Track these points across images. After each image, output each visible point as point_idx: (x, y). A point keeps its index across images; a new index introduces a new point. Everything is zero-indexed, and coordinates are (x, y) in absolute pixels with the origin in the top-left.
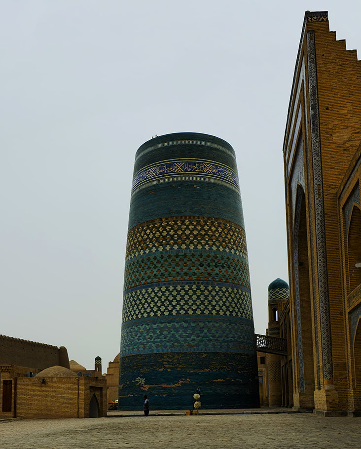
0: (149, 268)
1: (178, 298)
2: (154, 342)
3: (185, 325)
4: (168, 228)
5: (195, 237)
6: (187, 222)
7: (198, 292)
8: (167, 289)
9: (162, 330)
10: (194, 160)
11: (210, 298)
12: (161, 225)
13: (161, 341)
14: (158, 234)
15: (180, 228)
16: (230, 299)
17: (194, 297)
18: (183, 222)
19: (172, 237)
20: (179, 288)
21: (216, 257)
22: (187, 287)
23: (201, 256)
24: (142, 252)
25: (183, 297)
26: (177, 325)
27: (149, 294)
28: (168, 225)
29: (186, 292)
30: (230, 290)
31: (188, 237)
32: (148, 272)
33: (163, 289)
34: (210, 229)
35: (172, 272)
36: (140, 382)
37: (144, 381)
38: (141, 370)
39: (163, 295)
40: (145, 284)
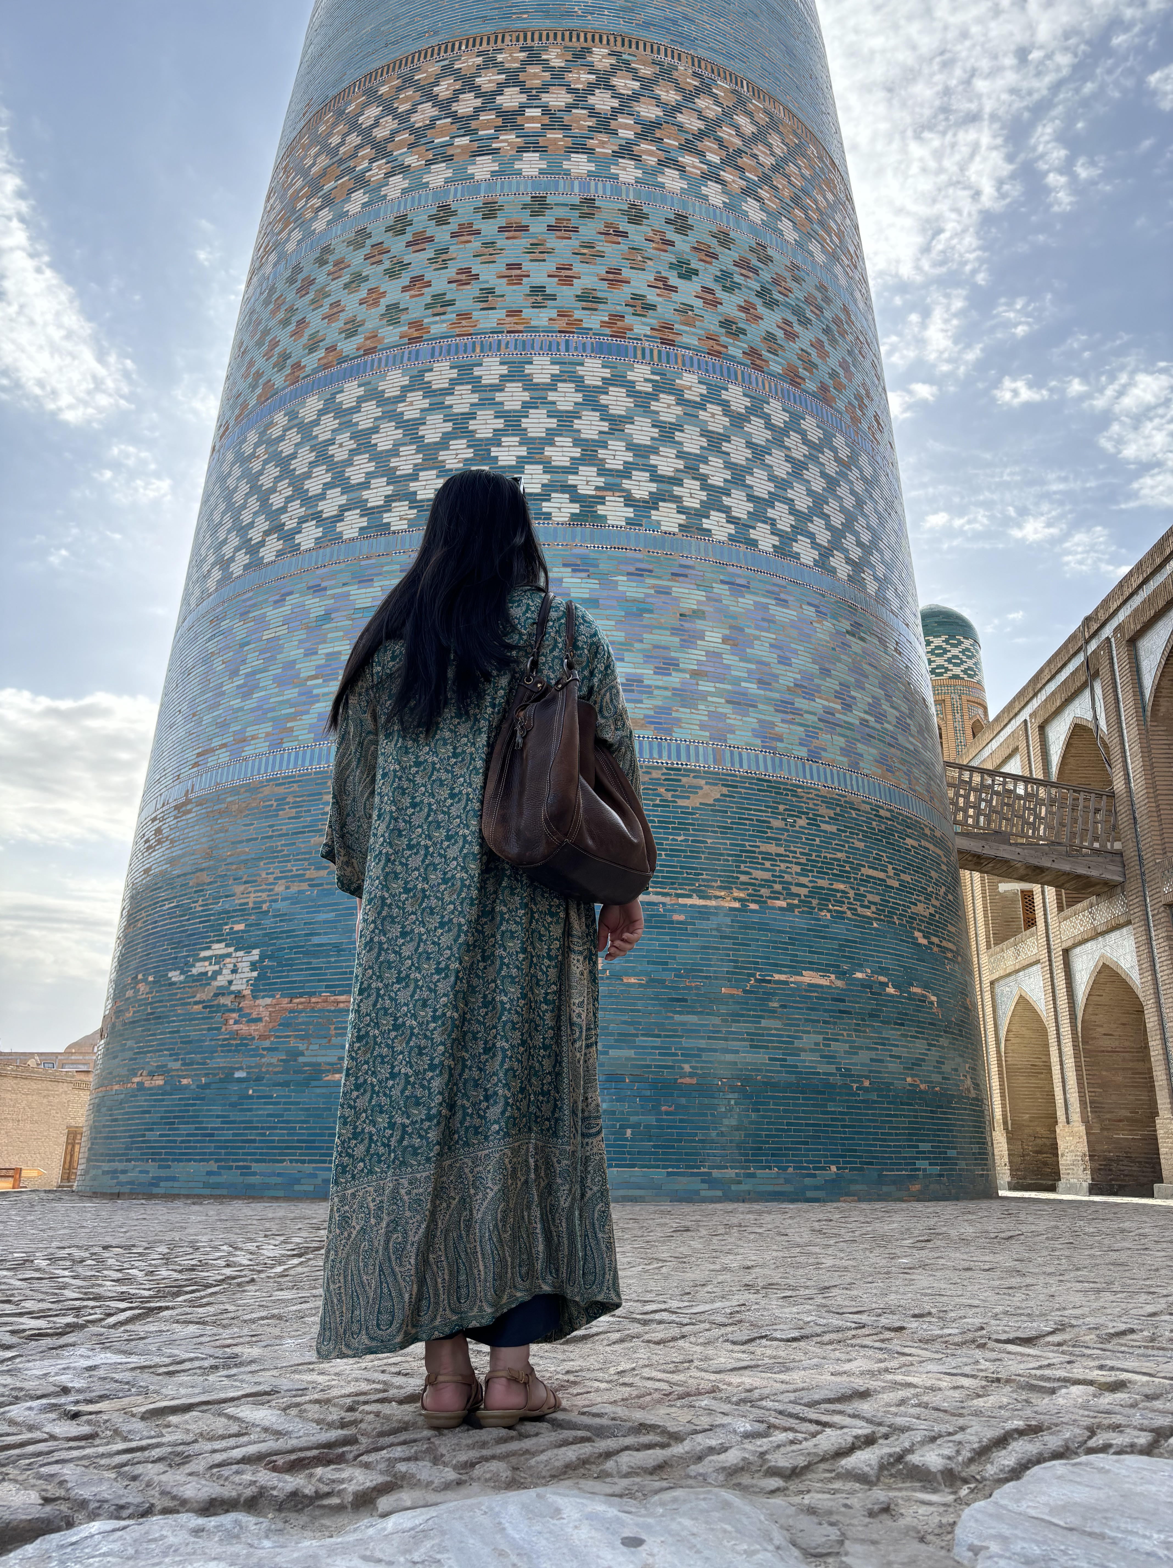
0: (354, 283)
5: (648, 129)
7: (666, 407)
8: (465, 375)
14: (426, 113)
15: (560, 81)
18: (578, 56)
19: (510, 119)
20: (542, 369)
21: (762, 255)
22: (593, 370)
24: (322, 221)
25: (565, 419)
29: (590, 396)
31: (604, 123)
32: (352, 301)
33: (440, 375)
34: (729, 120)
35: (501, 286)
36: (221, 981)
37: (254, 966)
38: (239, 889)
39: (434, 407)
40: (326, 367)
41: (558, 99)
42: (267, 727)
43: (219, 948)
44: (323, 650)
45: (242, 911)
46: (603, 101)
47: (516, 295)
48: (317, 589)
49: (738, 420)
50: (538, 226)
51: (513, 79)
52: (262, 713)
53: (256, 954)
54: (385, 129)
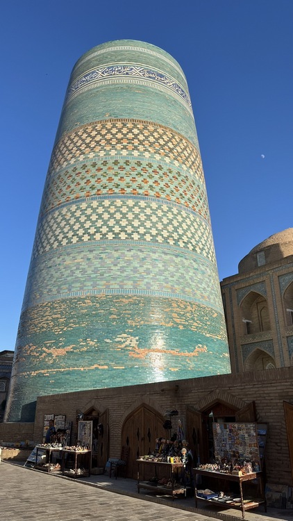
1: (184, 226)
3: (195, 265)
4: (165, 138)
7: (202, 229)
8: (170, 210)
9: (166, 264)
12: (155, 131)
13: (166, 280)
14: (152, 139)
15: (178, 145)
17: (199, 233)
18: (181, 140)
19: (171, 150)
20: (184, 214)
22: (192, 217)
24: (124, 152)
25: (189, 227)
29: (192, 223)
31: (187, 159)
35: (175, 191)
36: (127, 343)
37: (137, 341)
38: (129, 321)
39: (165, 215)
40: (134, 194)
41: (179, 149)
42: (132, 282)
43: (125, 335)
44: (145, 266)
45: (131, 327)
46: (186, 153)
47: (177, 194)
48: (141, 251)
50: (180, 179)
51: (170, 140)
52: (128, 278)
53: (137, 338)
54: (141, 137)
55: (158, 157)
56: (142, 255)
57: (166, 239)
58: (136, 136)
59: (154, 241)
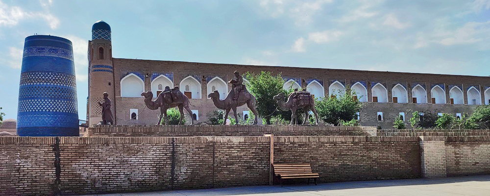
0: (32, 91)
1: (46, 104)
2: (35, 122)
3: (49, 116)
4: (42, 75)
5: (54, 80)
6: (50, 74)
7: (55, 103)
8: (41, 101)
9: (38, 117)
10: (54, 48)
11: (59, 105)
12: (38, 74)
13: (38, 122)
14: (37, 77)
15: (47, 76)
16: (68, 106)
17: (53, 105)
18: (48, 74)
19: (43, 80)
20: (46, 100)
21: (62, 89)
22: (50, 100)
23: (56, 88)
24: (29, 84)
25: (48, 104)
26: (45, 116)
27: (33, 102)
28: (42, 74)
29: (49, 102)
30: (68, 102)
31: (50, 80)
32: (32, 93)
33: (39, 100)
34: (60, 77)
41: (47, 78)
46: (50, 78)
47: (44, 95)
49: (60, 103)
50: (46, 89)
51: (44, 76)
54: (34, 78)
55: (38, 84)
56: (32, 116)
57: (39, 110)
58: (32, 77)
59: (35, 111)
